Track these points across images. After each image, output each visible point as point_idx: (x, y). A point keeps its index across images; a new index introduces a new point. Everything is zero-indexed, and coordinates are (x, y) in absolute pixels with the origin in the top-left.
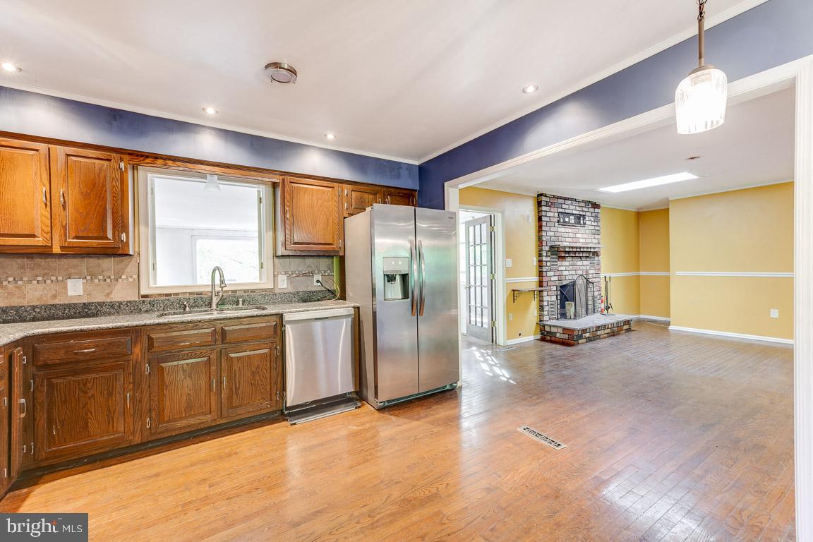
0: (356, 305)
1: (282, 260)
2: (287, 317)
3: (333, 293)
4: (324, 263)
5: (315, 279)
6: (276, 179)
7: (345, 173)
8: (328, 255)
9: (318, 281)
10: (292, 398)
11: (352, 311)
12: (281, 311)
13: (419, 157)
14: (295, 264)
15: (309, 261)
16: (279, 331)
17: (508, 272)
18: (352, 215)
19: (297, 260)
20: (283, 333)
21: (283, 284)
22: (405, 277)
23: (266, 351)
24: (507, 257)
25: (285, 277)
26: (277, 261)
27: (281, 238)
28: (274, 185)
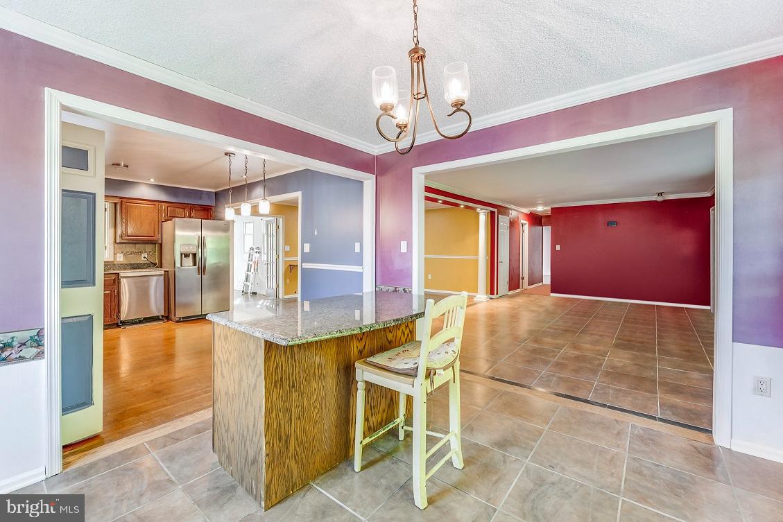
0: (166, 270)
1: (120, 245)
2: (121, 275)
3: (155, 264)
4: (149, 247)
5: (143, 255)
6: (117, 201)
7: (163, 197)
8: (153, 243)
9: (144, 258)
10: (123, 317)
11: (163, 273)
12: (118, 272)
13: (216, 188)
14: (129, 248)
15: (138, 246)
16: (116, 282)
17: (286, 254)
18: (168, 220)
19: (131, 245)
20: (119, 283)
21: (120, 258)
22: (194, 255)
23: (108, 292)
24: (286, 245)
25: (122, 255)
26: (116, 245)
27: (119, 232)
28: (115, 204)
